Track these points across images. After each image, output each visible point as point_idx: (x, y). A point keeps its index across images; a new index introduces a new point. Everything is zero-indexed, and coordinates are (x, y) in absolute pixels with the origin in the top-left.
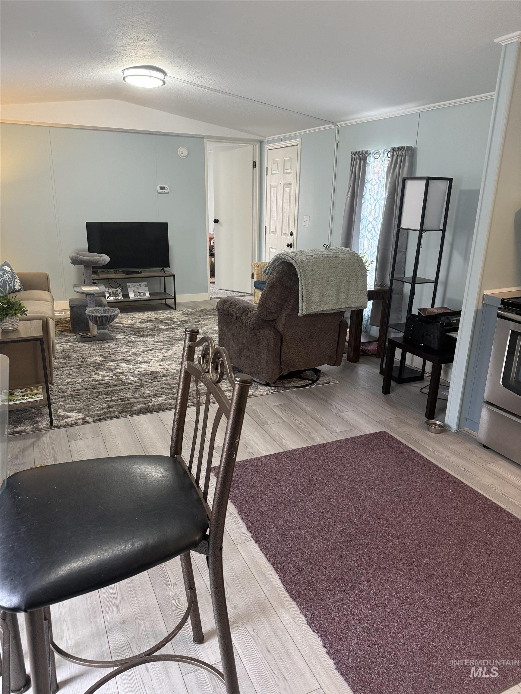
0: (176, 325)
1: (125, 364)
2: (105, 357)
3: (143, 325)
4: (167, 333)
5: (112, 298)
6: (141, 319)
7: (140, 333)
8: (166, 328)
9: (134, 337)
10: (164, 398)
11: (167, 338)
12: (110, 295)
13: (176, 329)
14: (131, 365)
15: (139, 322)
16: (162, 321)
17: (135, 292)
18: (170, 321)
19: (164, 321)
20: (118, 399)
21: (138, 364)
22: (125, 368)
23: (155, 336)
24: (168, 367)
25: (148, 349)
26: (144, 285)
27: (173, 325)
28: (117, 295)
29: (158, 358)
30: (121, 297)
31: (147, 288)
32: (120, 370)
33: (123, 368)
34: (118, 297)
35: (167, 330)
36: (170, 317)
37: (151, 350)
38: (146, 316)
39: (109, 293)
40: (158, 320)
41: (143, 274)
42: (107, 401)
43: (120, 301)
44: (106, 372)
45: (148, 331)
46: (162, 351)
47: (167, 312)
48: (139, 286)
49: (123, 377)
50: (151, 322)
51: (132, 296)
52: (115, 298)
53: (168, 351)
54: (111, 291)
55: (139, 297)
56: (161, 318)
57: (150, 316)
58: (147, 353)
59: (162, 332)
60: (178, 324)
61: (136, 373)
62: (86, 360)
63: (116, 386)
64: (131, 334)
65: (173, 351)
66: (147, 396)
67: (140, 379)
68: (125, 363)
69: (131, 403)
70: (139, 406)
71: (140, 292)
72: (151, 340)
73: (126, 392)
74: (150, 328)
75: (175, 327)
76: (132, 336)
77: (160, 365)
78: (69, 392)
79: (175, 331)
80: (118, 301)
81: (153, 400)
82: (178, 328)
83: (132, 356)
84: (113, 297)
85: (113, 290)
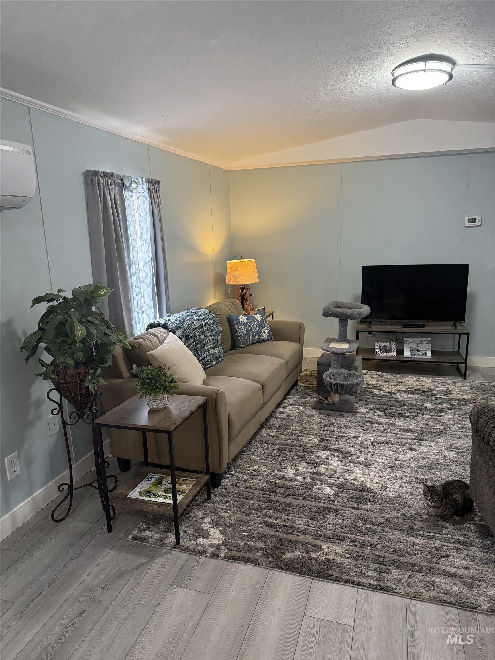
0: (448, 406)
1: (337, 459)
2: (321, 440)
3: (405, 396)
4: (429, 416)
5: (382, 354)
6: (408, 387)
7: (392, 409)
8: (433, 407)
9: (379, 415)
10: (341, 550)
11: (423, 426)
12: (381, 350)
13: (446, 412)
14: (343, 464)
15: (403, 391)
16: (433, 395)
17: (412, 350)
18: (445, 397)
19: (438, 394)
20: (283, 526)
21: (353, 465)
22: (332, 467)
23: (408, 419)
24: (390, 484)
25: (384, 439)
26: (427, 342)
27: (445, 405)
28: (390, 350)
29: (386, 461)
30: (394, 353)
31: (429, 346)
32: (322, 469)
33: (330, 467)
34: (390, 354)
35: (433, 410)
36: (450, 389)
37: (386, 443)
38: (417, 383)
39: (380, 347)
40: (430, 392)
41: (427, 329)
42: (268, 524)
43: (392, 358)
44: (305, 467)
45: (405, 407)
46: (400, 450)
47: (449, 381)
48: (419, 343)
49: (319, 483)
50: (418, 394)
51: (407, 354)
52: (386, 354)
53: (408, 452)
54: (382, 345)
55: (416, 356)
56: (436, 390)
57: (423, 383)
58: (377, 446)
59: (422, 414)
60: (454, 405)
61: (341, 480)
62: (300, 438)
63: (298, 496)
64: (379, 409)
65: (416, 453)
66: (321, 536)
67: (336, 494)
68: (338, 457)
69: (291, 541)
70: (297, 553)
71: (419, 350)
72: (400, 424)
73: (300, 516)
74: (410, 403)
75: (447, 408)
76: (379, 413)
77: (380, 476)
78: (242, 488)
79: (442, 416)
80: (389, 358)
81: (325, 546)
82: (450, 411)
83: (356, 447)
84: (384, 352)
85: (385, 344)
